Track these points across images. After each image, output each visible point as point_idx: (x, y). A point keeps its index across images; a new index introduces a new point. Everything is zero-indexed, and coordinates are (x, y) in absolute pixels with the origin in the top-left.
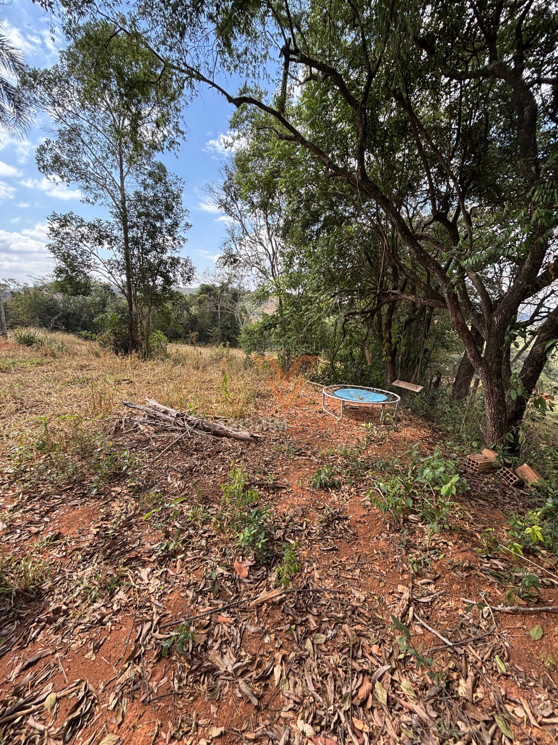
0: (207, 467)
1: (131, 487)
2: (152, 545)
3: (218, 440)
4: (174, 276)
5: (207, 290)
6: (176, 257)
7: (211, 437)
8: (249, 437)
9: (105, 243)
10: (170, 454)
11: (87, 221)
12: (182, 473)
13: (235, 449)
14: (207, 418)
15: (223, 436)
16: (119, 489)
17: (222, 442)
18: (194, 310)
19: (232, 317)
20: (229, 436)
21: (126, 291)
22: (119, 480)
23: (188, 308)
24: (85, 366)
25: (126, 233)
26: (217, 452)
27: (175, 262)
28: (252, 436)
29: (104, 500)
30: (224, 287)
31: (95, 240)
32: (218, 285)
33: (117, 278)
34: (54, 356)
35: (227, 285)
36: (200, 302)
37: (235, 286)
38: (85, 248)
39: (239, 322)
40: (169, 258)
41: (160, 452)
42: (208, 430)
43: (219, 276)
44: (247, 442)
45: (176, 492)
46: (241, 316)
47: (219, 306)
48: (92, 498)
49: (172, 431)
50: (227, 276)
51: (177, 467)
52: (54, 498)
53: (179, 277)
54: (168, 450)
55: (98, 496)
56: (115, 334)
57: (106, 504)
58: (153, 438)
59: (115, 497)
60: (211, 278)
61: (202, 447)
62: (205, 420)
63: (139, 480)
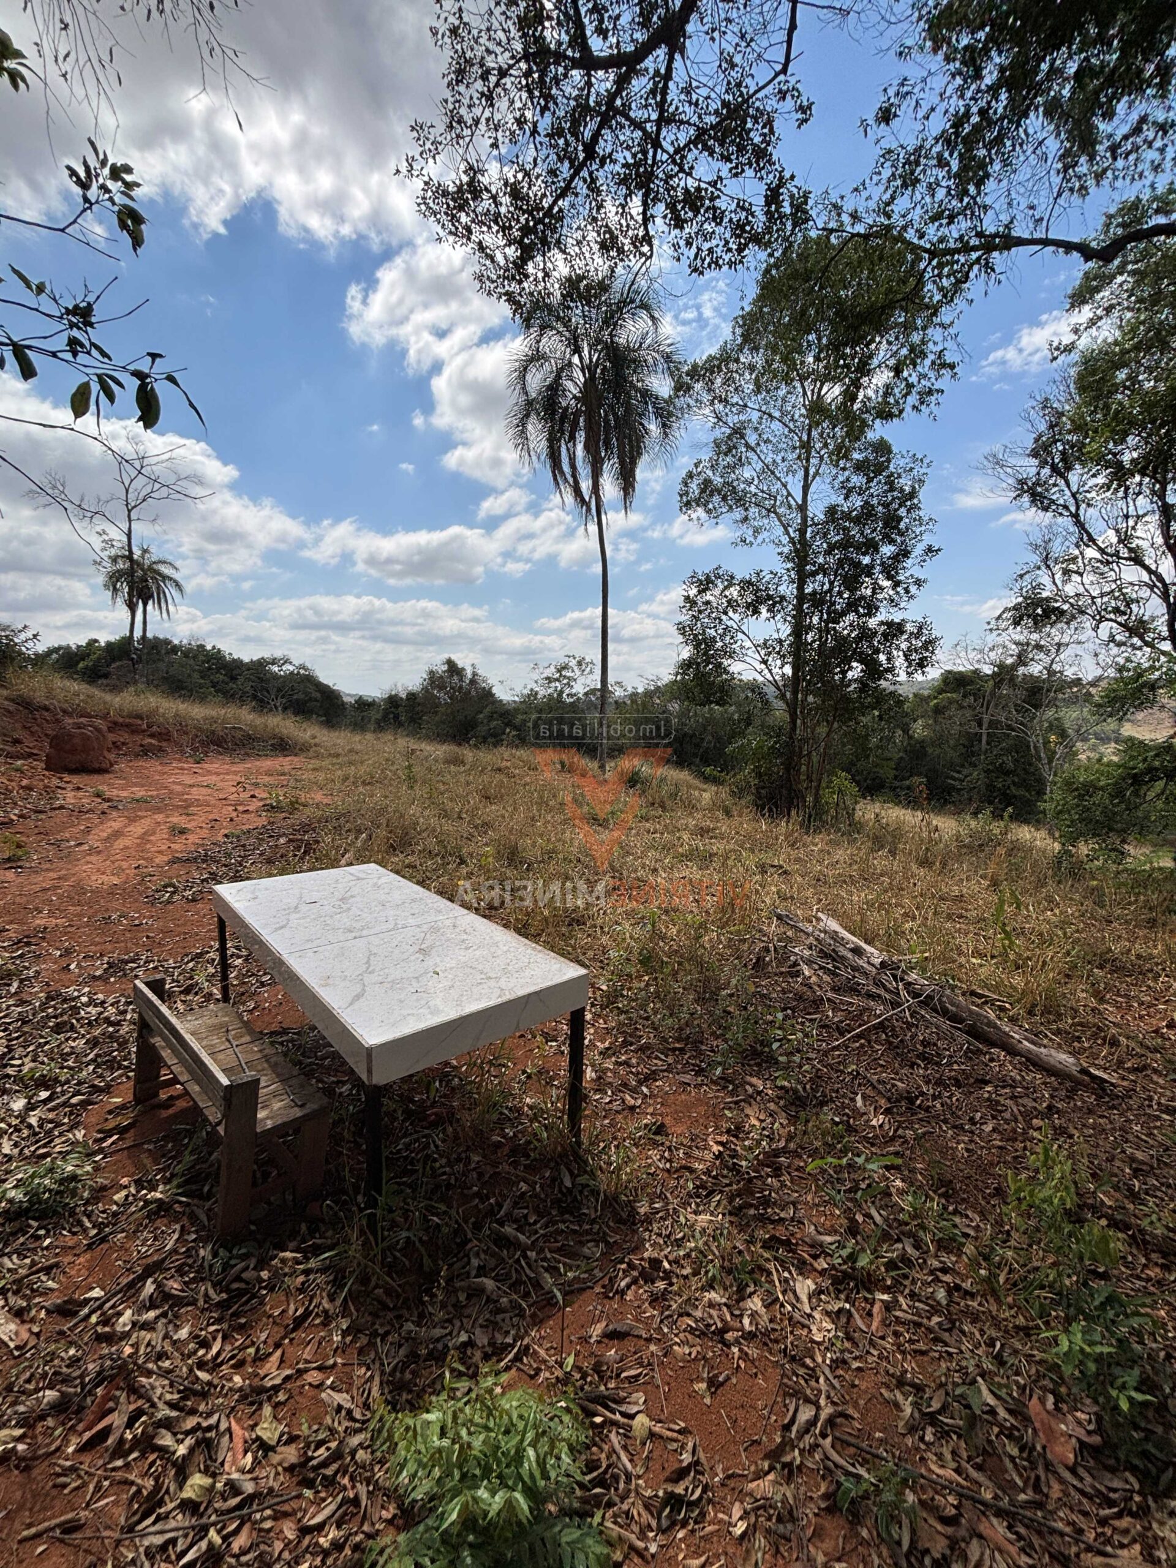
0: (950, 1107)
1: (782, 1088)
2: (820, 1233)
3: (979, 1052)
4: (889, 659)
5: (955, 681)
6: (897, 620)
7: (962, 1038)
8: (1074, 1070)
9: (763, 610)
10: (862, 1046)
11: (739, 577)
12: (889, 1100)
13: (1030, 1090)
14: (953, 988)
15: (994, 1045)
16: (760, 1084)
17: (992, 1060)
18: (919, 729)
19: (1021, 747)
20: (1012, 1051)
21: (788, 695)
22: (759, 1065)
23: (907, 724)
24: (708, 830)
25: (800, 588)
26: (977, 1081)
27: (894, 630)
28: (1084, 1071)
29: (732, 1094)
30: (1004, 674)
31: (748, 608)
32: (988, 670)
33: (774, 671)
34: (663, 807)
35: (1014, 667)
36: (938, 711)
37: (1035, 669)
38: (729, 623)
39: (1039, 759)
40: (882, 623)
41: (842, 1034)
42: (955, 1018)
43: (992, 649)
44: (1068, 1084)
45: (876, 1137)
46: (1047, 742)
47: (986, 719)
48: (713, 1082)
49: (870, 996)
50: (1014, 649)
51: (879, 1081)
52: (657, 1058)
53: (900, 661)
54: (859, 1036)
55: (722, 1082)
56: (759, 775)
57: (736, 1103)
58: (829, 1000)
59: (751, 1096)
60: (972, 655)
61: (938, 1055)
62: (948, 992)
63: (799, 1082)
